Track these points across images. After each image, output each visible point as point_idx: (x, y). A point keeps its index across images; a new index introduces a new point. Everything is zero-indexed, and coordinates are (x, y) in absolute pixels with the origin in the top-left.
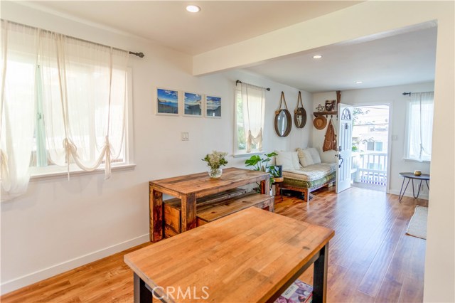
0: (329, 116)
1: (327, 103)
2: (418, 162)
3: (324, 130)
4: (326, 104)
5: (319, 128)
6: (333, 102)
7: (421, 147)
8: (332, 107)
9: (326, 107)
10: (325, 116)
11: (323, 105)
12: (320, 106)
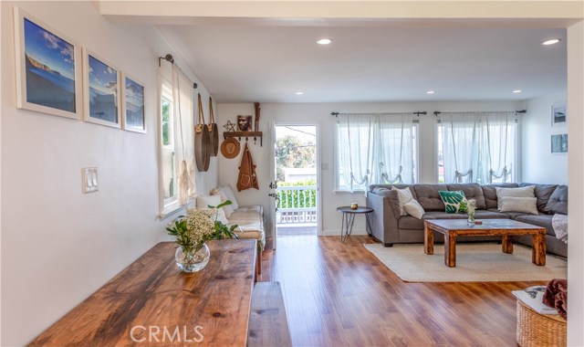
0: (243, 139)
1: (239, 119)
2: (349, 193)
3: (238, 160)
4: (239, 121)
5: (228, 155)
6: (249, 118)
7: (352, 176)
8: (248, 125)
9: (239, 125)
10: (237, 138)
11: (234, 121)
12: (229, 123)
